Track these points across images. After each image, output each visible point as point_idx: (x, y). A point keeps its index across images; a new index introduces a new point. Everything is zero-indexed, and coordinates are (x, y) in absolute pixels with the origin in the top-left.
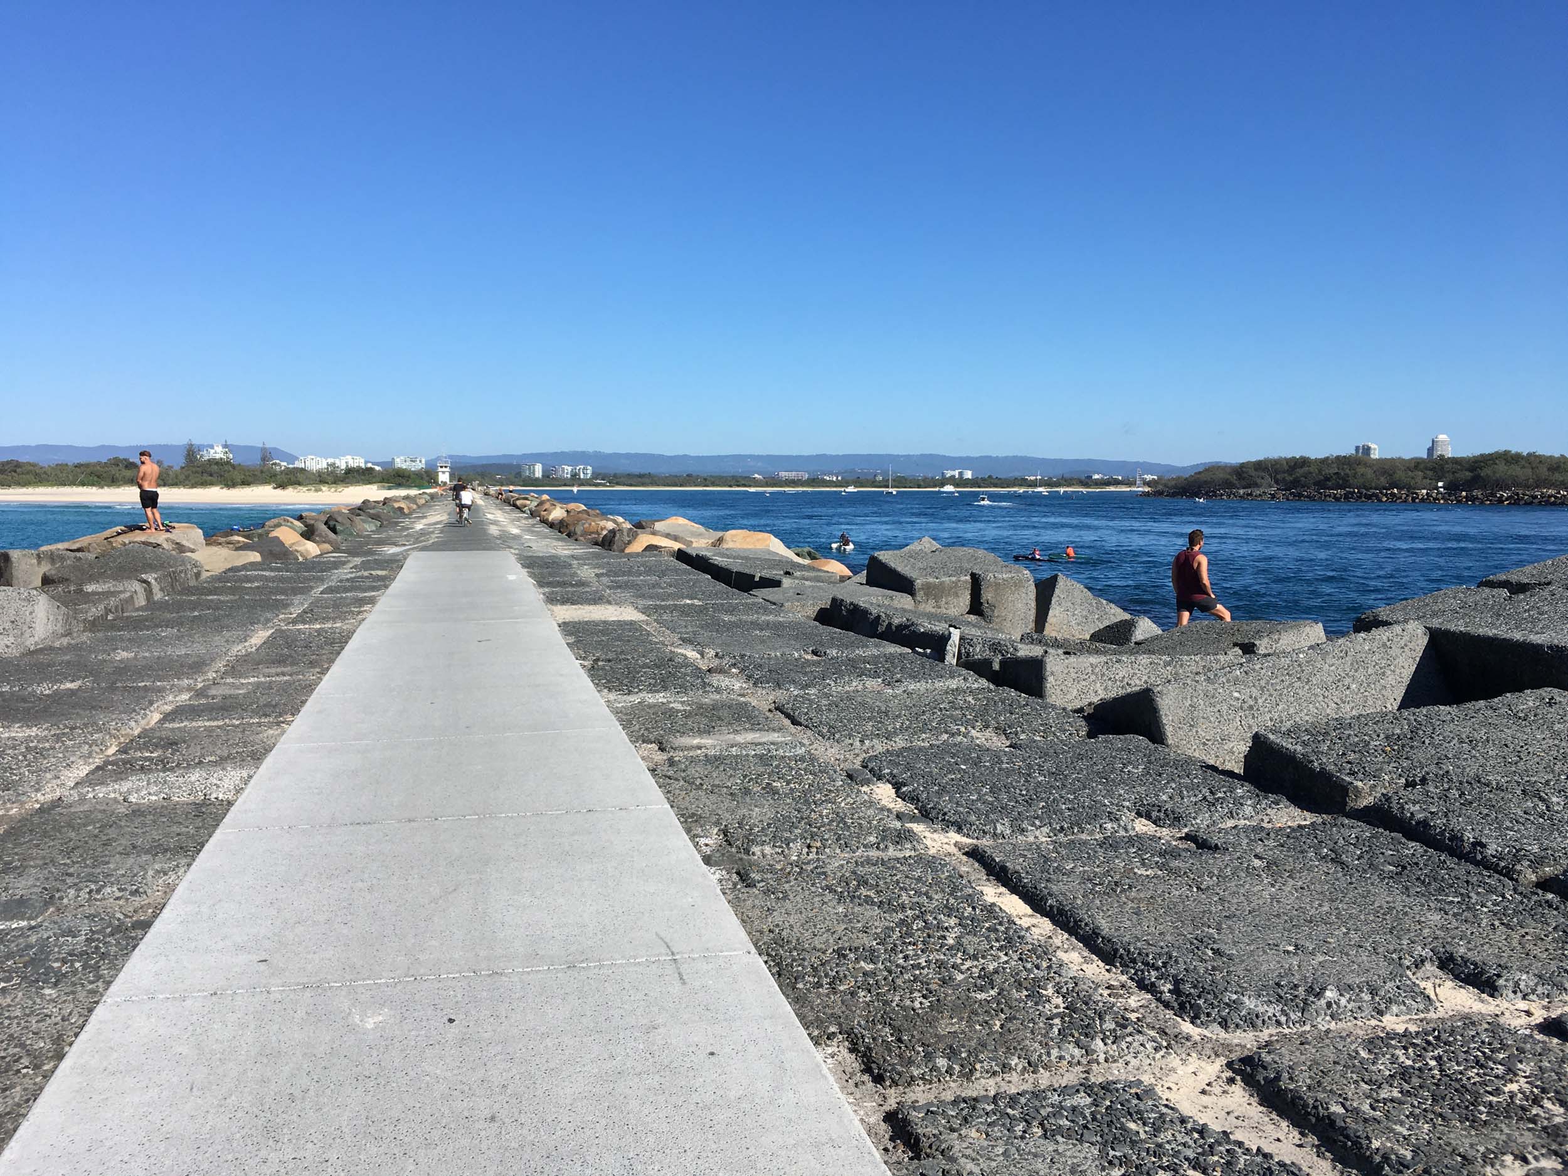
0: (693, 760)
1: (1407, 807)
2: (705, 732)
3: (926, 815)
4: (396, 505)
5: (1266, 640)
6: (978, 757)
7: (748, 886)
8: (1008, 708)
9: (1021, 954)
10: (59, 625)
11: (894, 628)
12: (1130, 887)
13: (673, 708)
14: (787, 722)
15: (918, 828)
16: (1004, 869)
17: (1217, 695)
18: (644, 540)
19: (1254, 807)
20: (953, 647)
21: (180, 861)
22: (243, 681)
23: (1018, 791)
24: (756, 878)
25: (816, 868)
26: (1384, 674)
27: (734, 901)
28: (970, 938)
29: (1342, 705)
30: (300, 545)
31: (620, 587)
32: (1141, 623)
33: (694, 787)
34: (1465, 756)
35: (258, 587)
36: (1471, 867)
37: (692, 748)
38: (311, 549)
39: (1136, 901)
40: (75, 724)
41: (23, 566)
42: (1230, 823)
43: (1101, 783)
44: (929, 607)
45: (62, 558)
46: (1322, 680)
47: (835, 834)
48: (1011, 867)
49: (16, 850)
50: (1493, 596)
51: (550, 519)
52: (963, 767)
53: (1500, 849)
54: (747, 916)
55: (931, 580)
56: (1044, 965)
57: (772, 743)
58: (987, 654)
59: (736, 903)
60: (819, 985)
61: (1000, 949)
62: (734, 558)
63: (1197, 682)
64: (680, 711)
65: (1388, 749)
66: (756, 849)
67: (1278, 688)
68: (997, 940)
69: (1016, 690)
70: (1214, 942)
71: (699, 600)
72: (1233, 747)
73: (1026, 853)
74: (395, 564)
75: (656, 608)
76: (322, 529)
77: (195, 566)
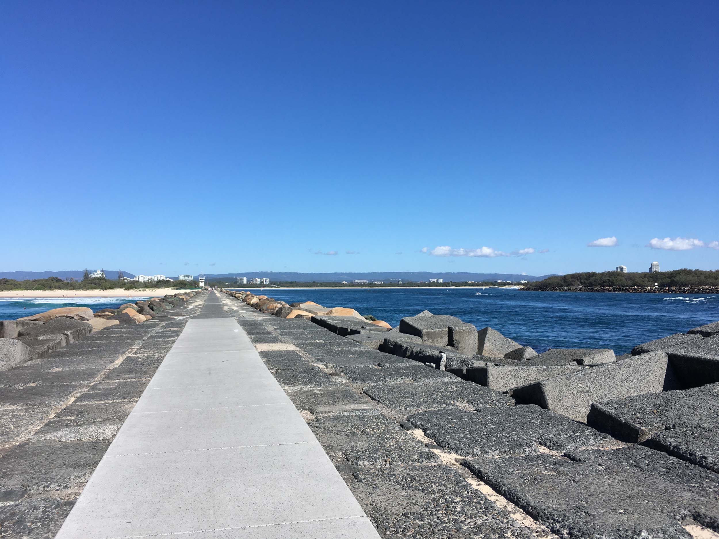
0: (327, 418)
1: (667, 439)
2: (331, 404)
3: (440, 445)
4: (181, 297)
5: (588, 358)
6: (461, 416)
7: (358, 481)
8: (472, 391)
9: (493, 515)
10: (27, 356)
11: (414, 353)
12: (541, 481)
13: (315, 393)
14: (369, 399)
15: (436, 451)
16: (480, 472)
17: (571, 385)
18: (295, 312)
19: (595, 439)
20: (443, 363)
21: (86, 471)
22: (112, 381)
23: (482, 433)
24: (362, 477)
25: (390, 472)
26: (648, 375)
27: (353, 489)
28: (468, 507)
29: (630, 390)
30: (137, 316)
31: (285, 335)
32: (528, 350)
33: (329, 431)
34: (692, 415)
35: (118, 337)
36: (701, 469)
37: (326, 412)
38: (142, 318)
39: (545, 488)
40: (35, 403)
41: (9, 328)
42: (584, 448)
43: (521, 429)
44: (429, 343)
45: (28, 324)
46: (620, 378)
47: (398, 455)
48: (483, 471)
49: (8, 466)
50: (696, 338)
51: (251, 303)
52: (455, 421)
53: (714, 460)
54: (359, 497)
55: (430, 330)
56: (505, 521)
57: (364, 410)
58: (459, 365)
59: (354, 491)
60: (397, 532)
61: (483, 513)
62: (338, 320)
63: (562, 379)
64: (319, 394)
65: (655, 411)
66: (361, 463)
67: (599, 382)
68: (481, 509)
69: (475, 383)
70: (585, 508)
71: (323, 340)
72: (580, 410)
73: (489, 464)
74: (181, 325)
75: (303, 344)
76: (147, 309)
77: (89, 326)
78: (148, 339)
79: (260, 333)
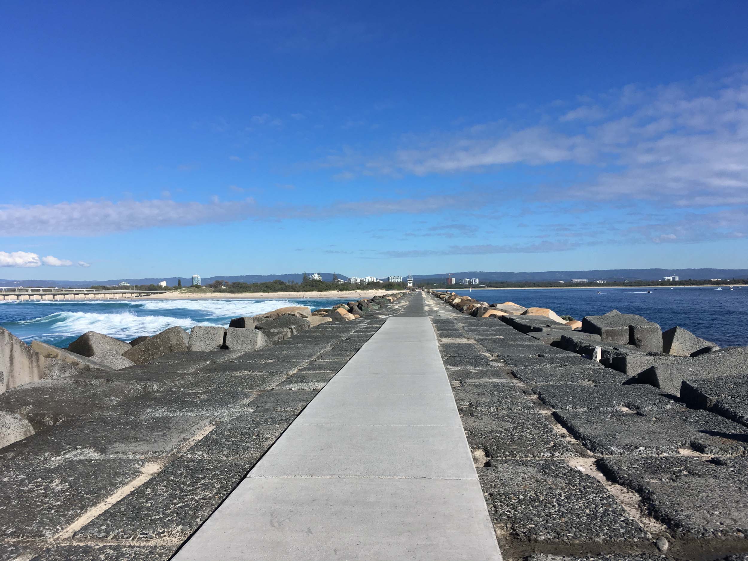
0: (470, 386)
2: (479, 378)
3: (544, 403)
4: (388, 298)
6: (577, 388)
7: (470, 416)
8: (604, 375)
10: (265, 342)
14: (512, 377)
18: (491, 312)
19: (672, 406)
20: (596, 354)
22: (324, 360)
24: (475, 415)
30: (347, 315)
31: (471, 331)
33: (466, 392)
35: (330, 331)
37: (471, 382)
38: (351, 317)
41: (249, 323)
44: (608, 340)
45: (262, 320)
51: (454, 302)
52: (568, 391)
55: (609, 328)
57: (502, 382)
60: (480, 437)
62: (526, 319)
63: (673, 364)
64: (473, 372)
67: (709, 367)
68: (543, 432)
69: (613, 369)
70: (615, 435)
75: (483, 339)
76: (356, 308)
77: (308, 323)
78: (353, 333)
79: (448, 330)
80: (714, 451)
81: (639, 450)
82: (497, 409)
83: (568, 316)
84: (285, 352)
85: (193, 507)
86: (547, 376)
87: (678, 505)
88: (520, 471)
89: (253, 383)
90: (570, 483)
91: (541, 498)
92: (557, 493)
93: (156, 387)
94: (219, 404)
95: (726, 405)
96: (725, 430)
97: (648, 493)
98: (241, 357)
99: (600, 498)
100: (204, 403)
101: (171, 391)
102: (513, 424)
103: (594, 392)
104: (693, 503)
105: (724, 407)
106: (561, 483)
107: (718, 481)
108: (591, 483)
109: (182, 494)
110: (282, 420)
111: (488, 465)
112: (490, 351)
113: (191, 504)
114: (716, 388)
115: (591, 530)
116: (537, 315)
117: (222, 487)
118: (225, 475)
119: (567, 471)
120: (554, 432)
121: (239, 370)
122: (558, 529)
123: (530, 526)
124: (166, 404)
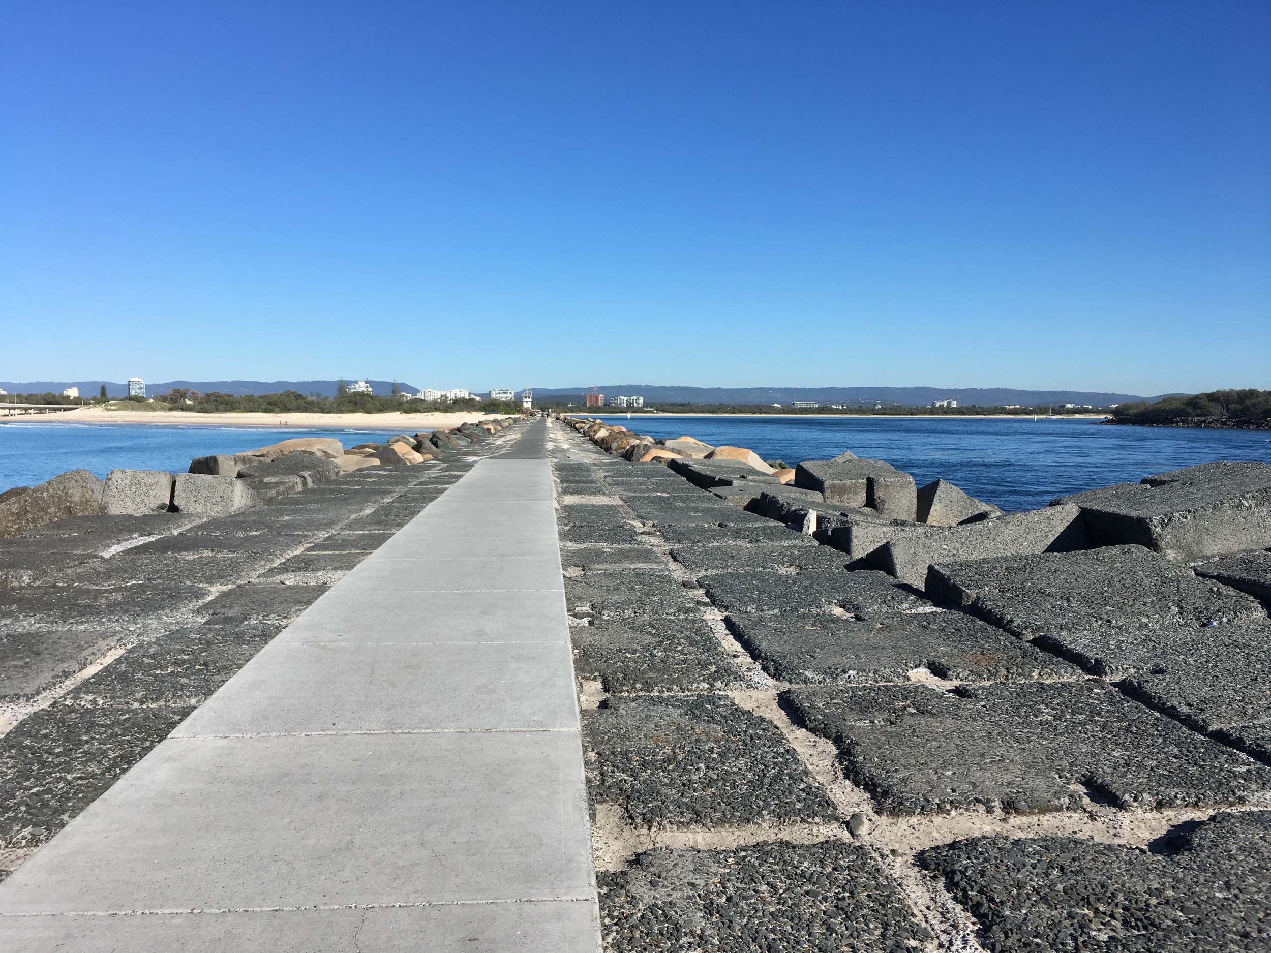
0: (597, 575)
2: (614, 562)
3: (713, 603)
6: (769, 578)
10: (248, 500)
13: (603, 551)
14: (670, 559)
15: (704, 608)
17: (932, 547)
18: (655, 453)
19: (910, 605)
20: (808, 522)
22: (354, 533)
23: (775, 594)
24: (597, 623)
25: (632, 620)
28: (690, 648)
30: (410, 455)
33: (589, 585)
34: (1044, 579)
35: (375, 481)
36: (1003, 633)
37: (601, 569)
38: (418, 457)
40: (257, 551)
41: (225, 465)
43: (829, 592)
44: (834, 501)
45: (250, 461)
47: (653, 608)
50: (1137, 489)
51: (596, 438)
52: (755, 582)
53: (1022, 623)
55: (837, 482)
57: (653, 569)
61: (702, 652)
63: (919, 538)
64: (607, 552)
66: (605, 612)
67: (973, 543)
68: (703, 649)
70: (814, 653)
71: (668, 493)
73: (753, 619)
74: (468, 468)
75: (634, 497)
76: (427, 444)
77: (336, 467)
78: (415, 485)
79: (579, 482)
80: (961, 675)
81: (847, 675)
82: (635, 613)
83: (778, 462)
84: (287, 518)
85: (60, 792)
86: (726, 557)
87: (892, 761)
88: (653, 714)
89: (214, 572)
90: (731, 731)
91: (680, 758)
92: (707, 748)
93: (26, 579)
94: (142, 610)
95: (989, 603)
96: (983, 643)
97: (849, 744)
98: (201, 527)
99: (772, 754)
100: (112, 607)
101: (54, 586)
102: (656, 637)
103: (795, 583)
104: (916, 757)
105: (986, 606)
106: (717, 731)
107: (959, 722)
108: (764, 730)
109: (43, 771)
110: (255, 636)
111: (604, 705)
112: (642, 518)
113: (57, 787)
114: (977, 577)
115: (751, 806)
116: (729, 458)
117: (121, 756)
118: (132, 736)
119: (729, 711)
120: (720, 649)
121: (192, 550)
122: (698, 807)
123: (655, 803)
124: (39, 610)
